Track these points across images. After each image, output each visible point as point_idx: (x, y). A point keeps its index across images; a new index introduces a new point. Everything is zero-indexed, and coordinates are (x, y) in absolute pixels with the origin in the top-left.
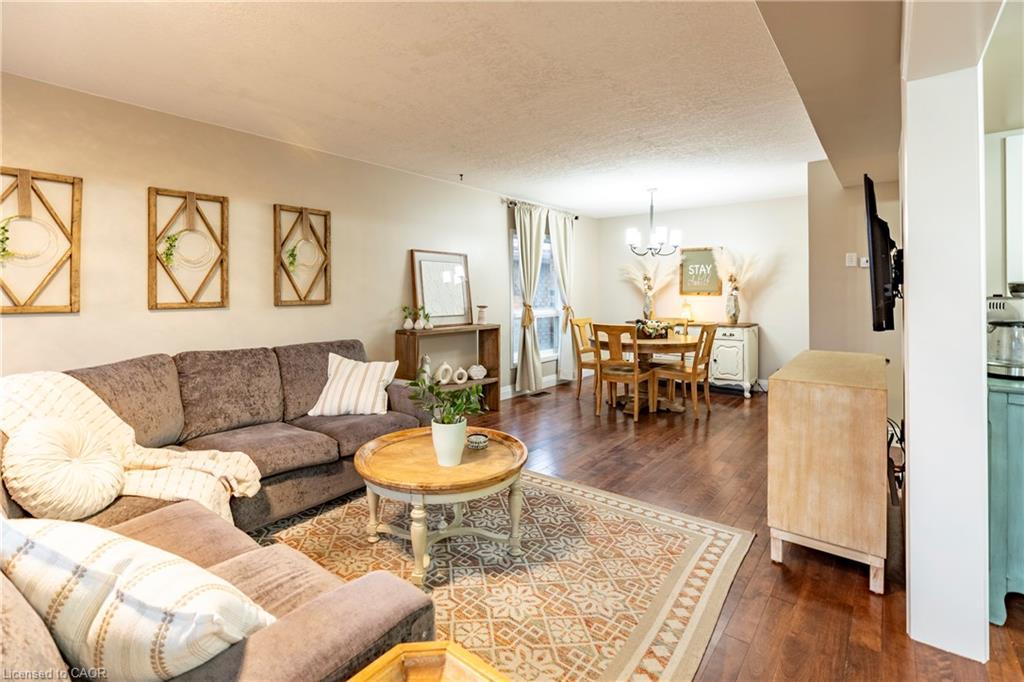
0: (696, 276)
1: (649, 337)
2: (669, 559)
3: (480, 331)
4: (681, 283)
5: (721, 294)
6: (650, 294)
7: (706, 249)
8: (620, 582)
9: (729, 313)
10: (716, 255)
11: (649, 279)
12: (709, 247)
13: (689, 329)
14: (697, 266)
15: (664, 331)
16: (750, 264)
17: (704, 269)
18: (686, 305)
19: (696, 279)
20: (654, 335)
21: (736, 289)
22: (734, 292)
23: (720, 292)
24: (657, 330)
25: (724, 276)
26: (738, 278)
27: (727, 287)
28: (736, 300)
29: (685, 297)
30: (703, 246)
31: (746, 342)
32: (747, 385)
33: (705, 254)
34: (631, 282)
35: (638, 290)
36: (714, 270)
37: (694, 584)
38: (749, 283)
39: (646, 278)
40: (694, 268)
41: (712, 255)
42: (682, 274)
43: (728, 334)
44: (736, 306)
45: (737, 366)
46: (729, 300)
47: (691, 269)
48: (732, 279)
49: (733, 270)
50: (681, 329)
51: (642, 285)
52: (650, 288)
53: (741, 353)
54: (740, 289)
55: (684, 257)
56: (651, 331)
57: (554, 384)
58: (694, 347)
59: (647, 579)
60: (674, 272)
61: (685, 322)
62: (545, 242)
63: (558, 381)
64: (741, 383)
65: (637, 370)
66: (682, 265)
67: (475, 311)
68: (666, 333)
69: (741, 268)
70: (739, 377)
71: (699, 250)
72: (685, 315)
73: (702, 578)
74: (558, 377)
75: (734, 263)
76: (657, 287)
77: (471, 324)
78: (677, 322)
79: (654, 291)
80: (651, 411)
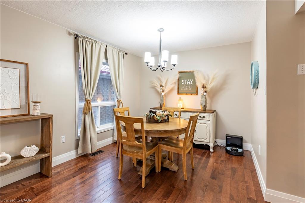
0: (186, 85)
1: (157, 122)
3: (41, 119)
4: (178, 88)
5: (197, 94)
6: (163, 94)
7: (190, 72)
9: (202, 104)
10: (196, 74)
11: (162, 86)
12: (191, 70)
13: (182, 113)
14: (186, 80)
15: (166, 118)
16: (213, 79)
17: (190, 82)
18: (180, 100)
19: (185, 87)
20: (160, 121)
21: (206, 92)
22: (205, 94)
23: (197, 93)
24: (162, 117)
25: (199, 85)
26: (206, 86)
27: (201, 91)
28: (205, 98)
29: (180, 96)
30: (189, 70)
31: (211, 121)
32: (211, 145)
33: (190, 74)
34: (154, 88)
35: (157, 92)
36: (194, 82)
38: (212, 89)
39: (161, 86)
40: (185, 81)
41: (193, 74)
42: (178, 84)
43: (202, 117)
44: (206, 101)
45: (207, 134)
46: (202, 98)
47: (183, 81)
48: (204, 87)
49: (204, 82)
50: (178, 113)
51: (159, 89)
52: (163, 91)
53: (209, 127)
54: (208, 92)
55: (180, 75)
56: (158, 118)
57: (111, 143)
58: (185, 130)
60: (175, 83)
61: (180, 110)
62: (104, 64)
63: (113, 141)
64: (208, 144)
65: (145, 148)
66: (178, 80)
67: (32, 105)
68: (168, 119)
69: (208, 81)
70: (208, 140)
71: (187, 72)
72: (180, 105)
74: (113, 138)
75: (205, 79)
76: (167, 90)
77: (28, 114)
78: (175, 110)
79: (165, 92)
80: (157, 171)
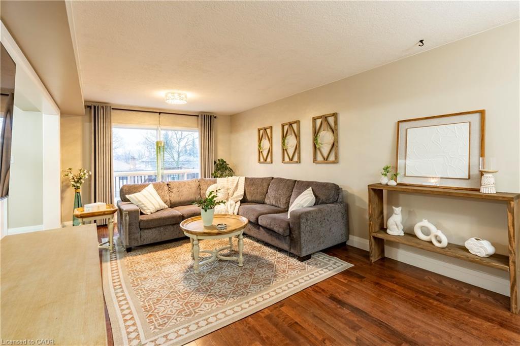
2: (148, 311)
8: (153, 291)
37: (126, 310)
59: (146, 298)
73: (126, 315)
